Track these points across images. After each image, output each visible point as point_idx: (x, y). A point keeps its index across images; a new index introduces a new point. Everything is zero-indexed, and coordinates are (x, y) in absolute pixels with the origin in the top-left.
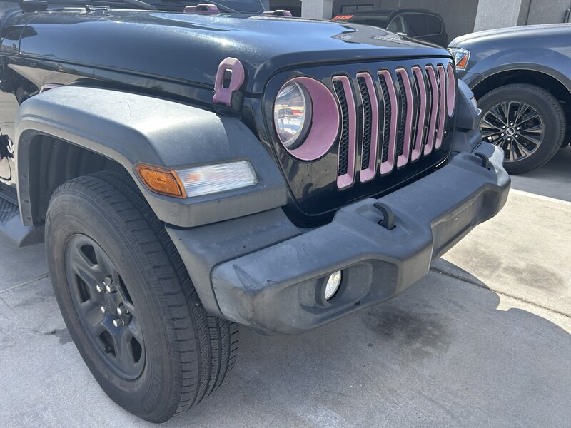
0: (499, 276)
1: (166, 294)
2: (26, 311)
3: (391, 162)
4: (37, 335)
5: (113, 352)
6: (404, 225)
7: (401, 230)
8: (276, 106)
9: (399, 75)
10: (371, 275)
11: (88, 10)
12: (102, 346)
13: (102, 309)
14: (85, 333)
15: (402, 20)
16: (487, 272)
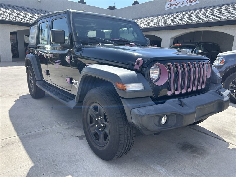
0: (231, 138)
1: (118, 117)
2: (69, 130)
3: (185, 90)
4: (73, 137)
5: (98, 139)
6: (187, 106)
7: (186, 107)
8: (150, 71)
9: (189, 64)
10: (176, 119)
11: (100, 45)
12: (95, 138)
13: (97, 126)
14: (90, 133)
15: (202, 46)
16: (226, 136)
